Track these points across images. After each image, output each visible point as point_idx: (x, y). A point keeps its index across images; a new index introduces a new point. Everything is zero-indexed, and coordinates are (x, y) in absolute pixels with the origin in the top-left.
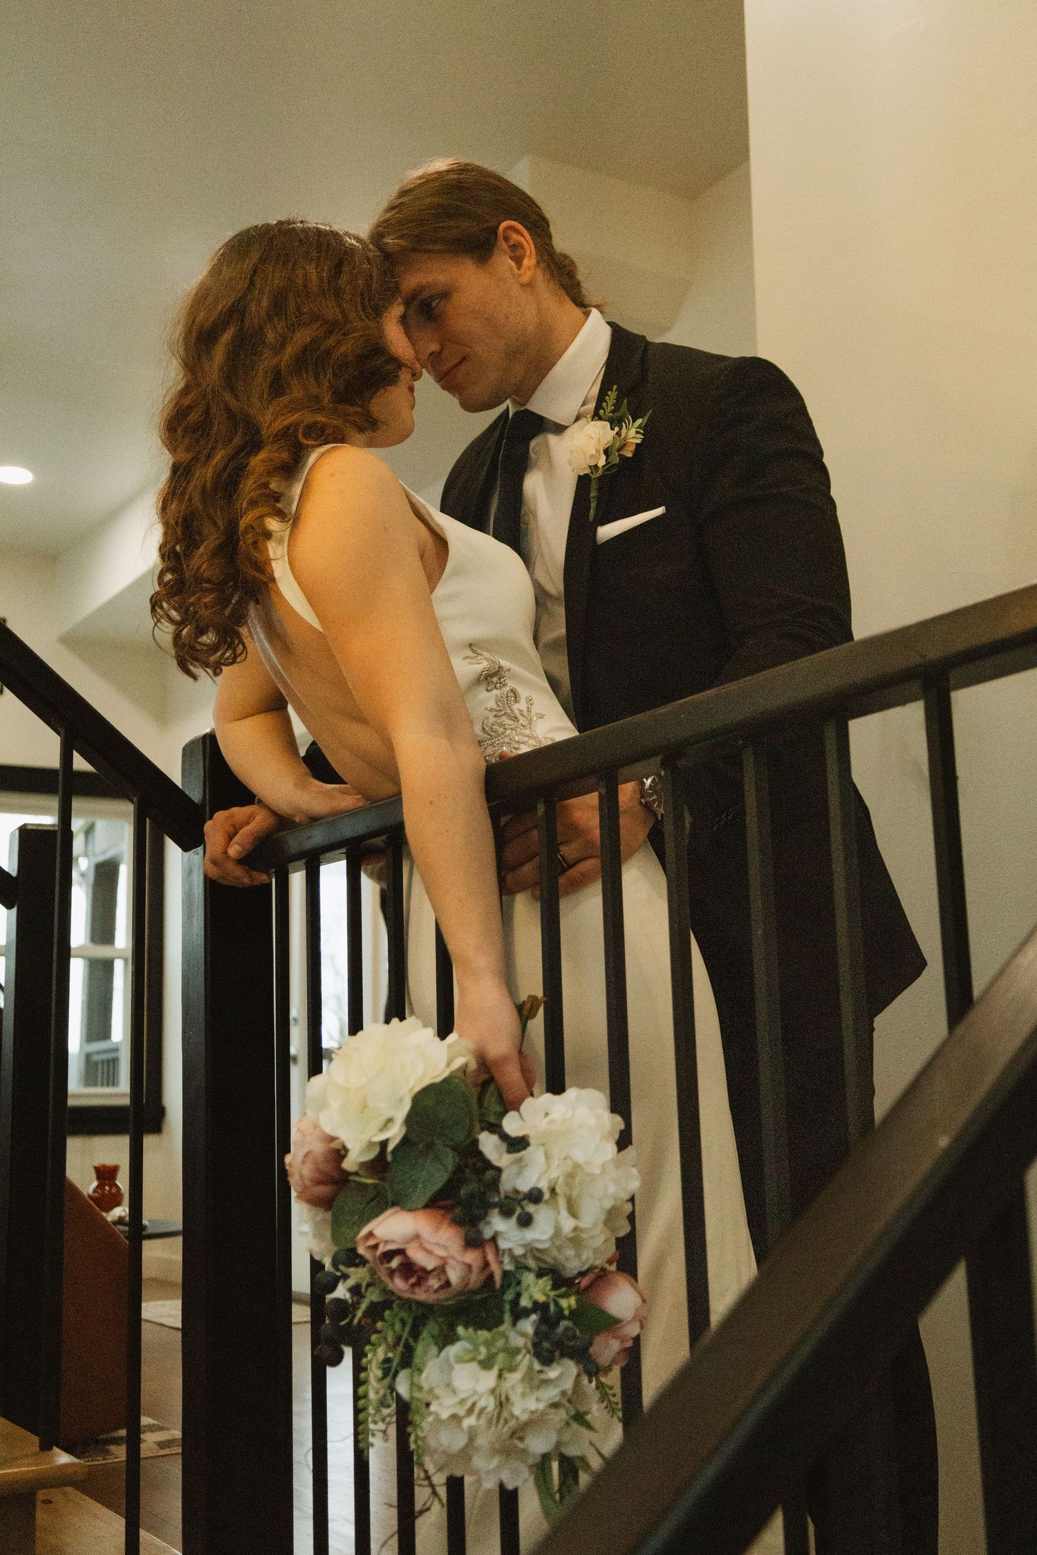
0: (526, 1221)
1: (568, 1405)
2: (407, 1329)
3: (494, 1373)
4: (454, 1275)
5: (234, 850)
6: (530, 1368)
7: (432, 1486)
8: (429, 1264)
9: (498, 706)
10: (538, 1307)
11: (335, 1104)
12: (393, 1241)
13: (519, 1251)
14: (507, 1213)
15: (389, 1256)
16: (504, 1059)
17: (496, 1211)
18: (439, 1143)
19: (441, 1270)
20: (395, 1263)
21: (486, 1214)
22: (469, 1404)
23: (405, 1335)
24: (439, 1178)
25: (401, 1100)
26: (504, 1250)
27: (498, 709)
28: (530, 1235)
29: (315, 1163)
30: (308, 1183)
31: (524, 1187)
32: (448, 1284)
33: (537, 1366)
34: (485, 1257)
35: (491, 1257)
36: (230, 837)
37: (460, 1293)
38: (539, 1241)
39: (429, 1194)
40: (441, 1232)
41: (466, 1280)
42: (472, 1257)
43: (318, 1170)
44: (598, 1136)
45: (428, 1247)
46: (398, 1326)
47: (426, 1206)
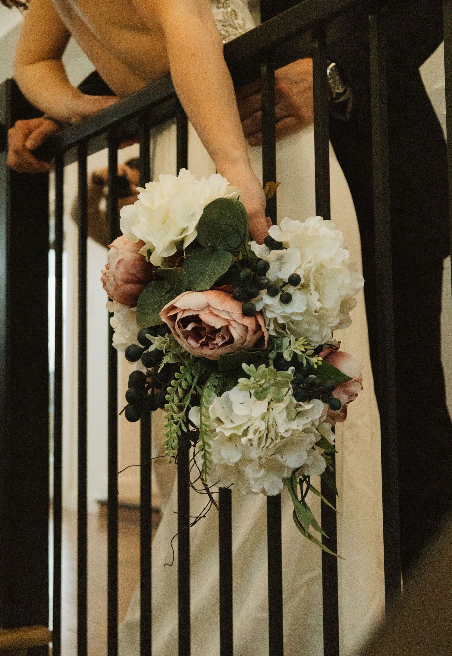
0: (286, 299)
1: (316, 432)
2: (195, 381)
3: (265, 402)
4: (236, 333)
5: (30, 144)
6: (291, 402)
7: (210, 494)
8: (218, 324)
9: (225, 19)
10: (295, 360)
11: (143, 220)
12: (190, 310)
13: (281, 321)
14: (272, 293)
15: (185, 321)
16: (256, 214)
17: (265, 291)
18: (220, 248)
19: (227, 328)
20: (190, 327)
21: (258, 294)
22: (245, 428)
23: (194, 385)
24: (222, 270)
25: (193, 215)
26: (270, 319)
27: (224, 20)
28: (288, 309)
29: (125, 267)
30: (120, 283)
31: (285, 276)
32: (231, 340)
33: (295, 402)
34: (257, 321)
35: (261, 322)
36: (26, 136)
37: (239, 349)
38: (297, 314)
39: (214, 280)
40: (226, 302)
41: (244, 338)
42: (248, 322)
43: (128, 272)
44: (338, 244)
45: (216, 312)
46: (189, 378)
47: (212, 289)
